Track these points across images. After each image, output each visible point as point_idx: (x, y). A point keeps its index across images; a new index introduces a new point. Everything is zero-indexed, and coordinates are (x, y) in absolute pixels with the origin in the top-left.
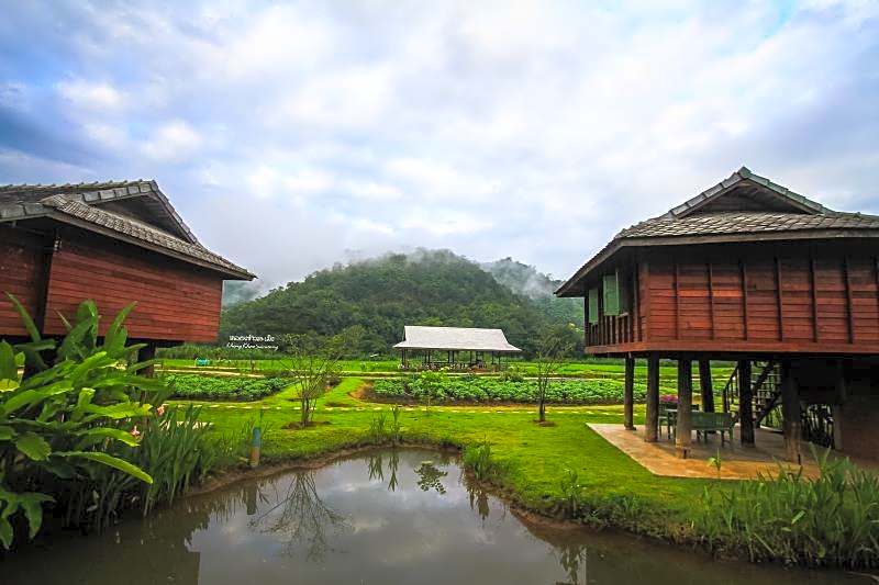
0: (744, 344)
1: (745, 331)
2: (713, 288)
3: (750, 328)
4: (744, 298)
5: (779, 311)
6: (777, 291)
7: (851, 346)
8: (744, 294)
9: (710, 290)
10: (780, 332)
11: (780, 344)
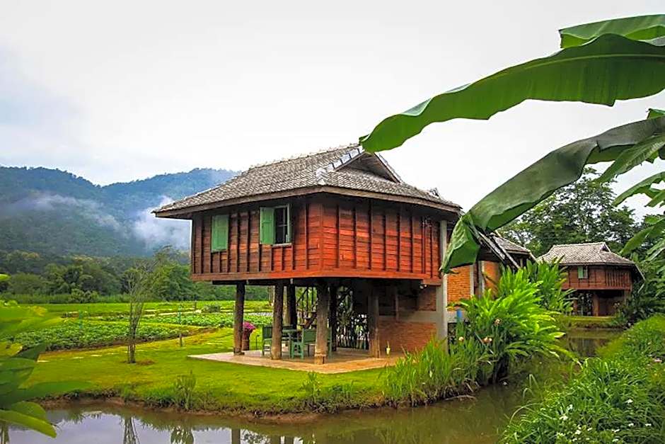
0: (369, 272)
1: (370, 263)
2: (357, 230)
3: (373, 260)
4: (370, 238)
5: (385, 250)
6: (384, 235)
7: (412, 274)
8: (370, 235)
9: (354, 230)
10: (384, 264)
11: (384, 273)
